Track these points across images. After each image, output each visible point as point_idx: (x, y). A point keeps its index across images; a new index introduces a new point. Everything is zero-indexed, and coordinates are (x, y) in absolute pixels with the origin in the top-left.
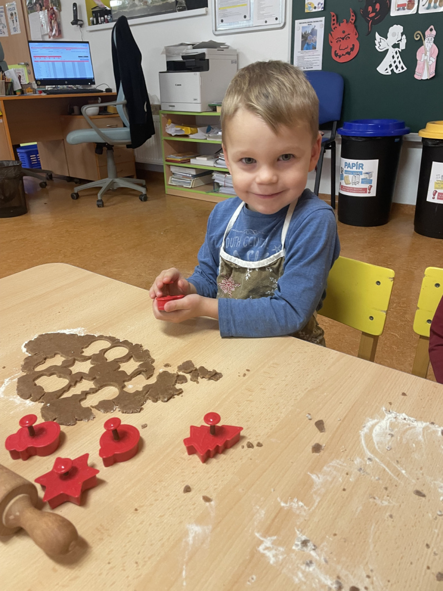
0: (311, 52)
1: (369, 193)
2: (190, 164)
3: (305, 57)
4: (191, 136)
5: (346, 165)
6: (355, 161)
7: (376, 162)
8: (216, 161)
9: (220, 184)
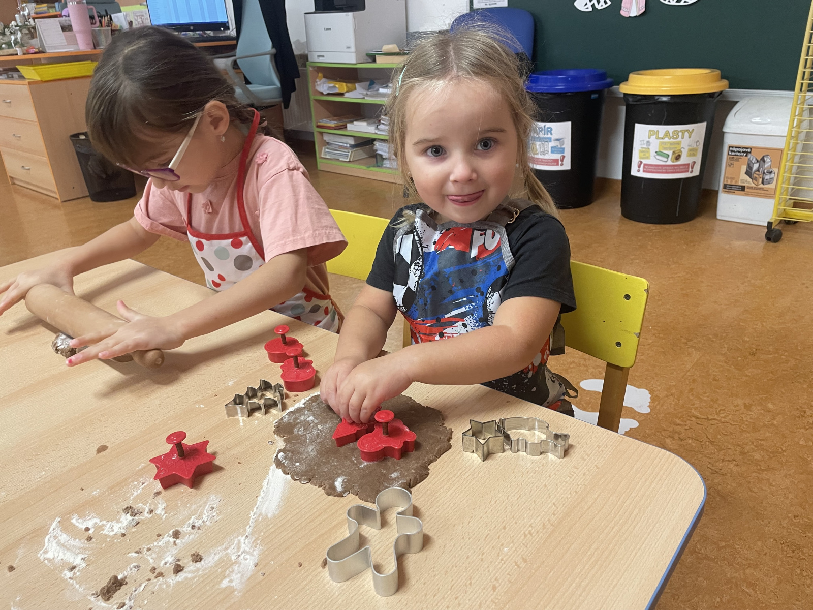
1: (562, 165)
2: (347, 130)
4: (347, 95)
6: (542, 124)
7: (568, 125)
8: (377, 126)
9: (384, 157)
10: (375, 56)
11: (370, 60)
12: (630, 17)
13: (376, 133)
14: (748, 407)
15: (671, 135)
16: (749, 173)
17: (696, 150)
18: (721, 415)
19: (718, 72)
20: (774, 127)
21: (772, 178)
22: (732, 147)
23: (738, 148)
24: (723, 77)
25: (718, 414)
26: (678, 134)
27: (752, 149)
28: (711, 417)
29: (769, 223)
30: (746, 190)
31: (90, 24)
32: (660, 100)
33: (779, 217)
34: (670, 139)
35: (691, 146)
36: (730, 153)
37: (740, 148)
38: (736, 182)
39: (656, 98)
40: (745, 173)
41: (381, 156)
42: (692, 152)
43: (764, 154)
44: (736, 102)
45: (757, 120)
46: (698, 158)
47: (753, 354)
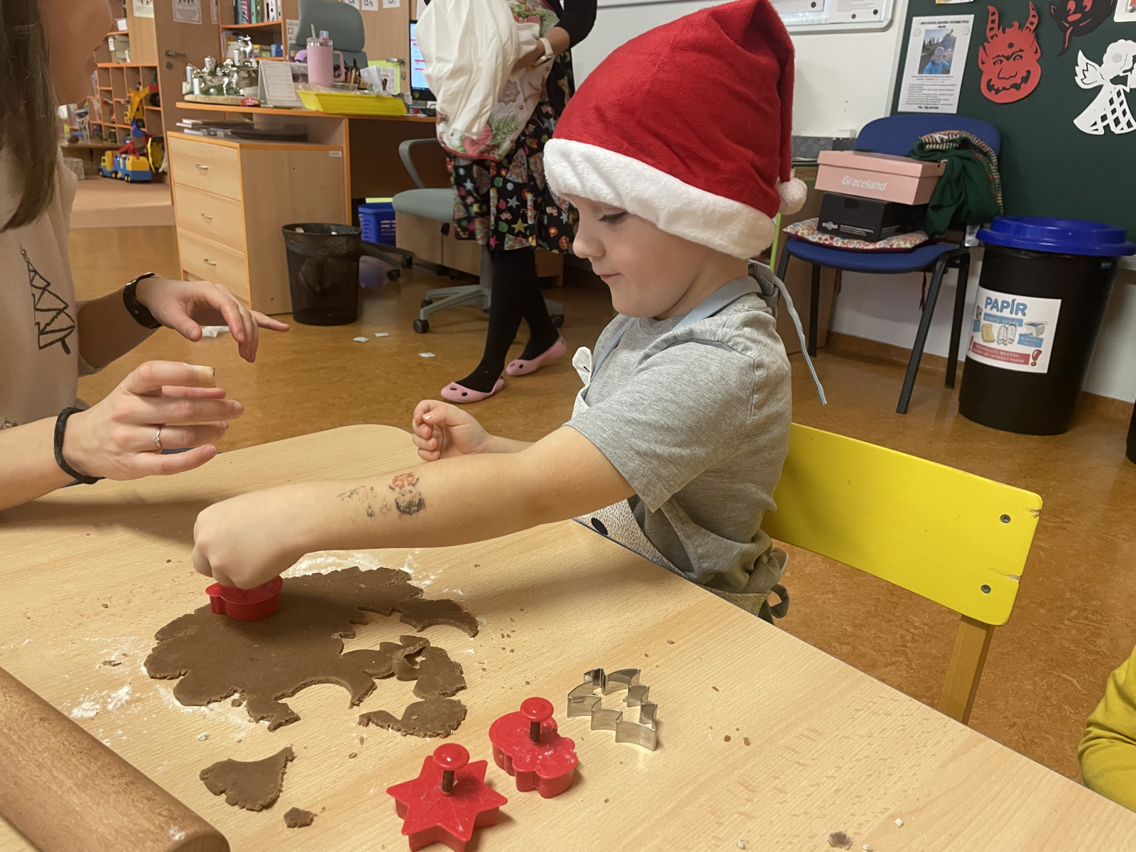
0: (938, 78)
1: (1034, 364)
3: (924, 87)
5: (987, 304)
6: (1009, 297)
7: (1055, 304)
31: (332, 76)
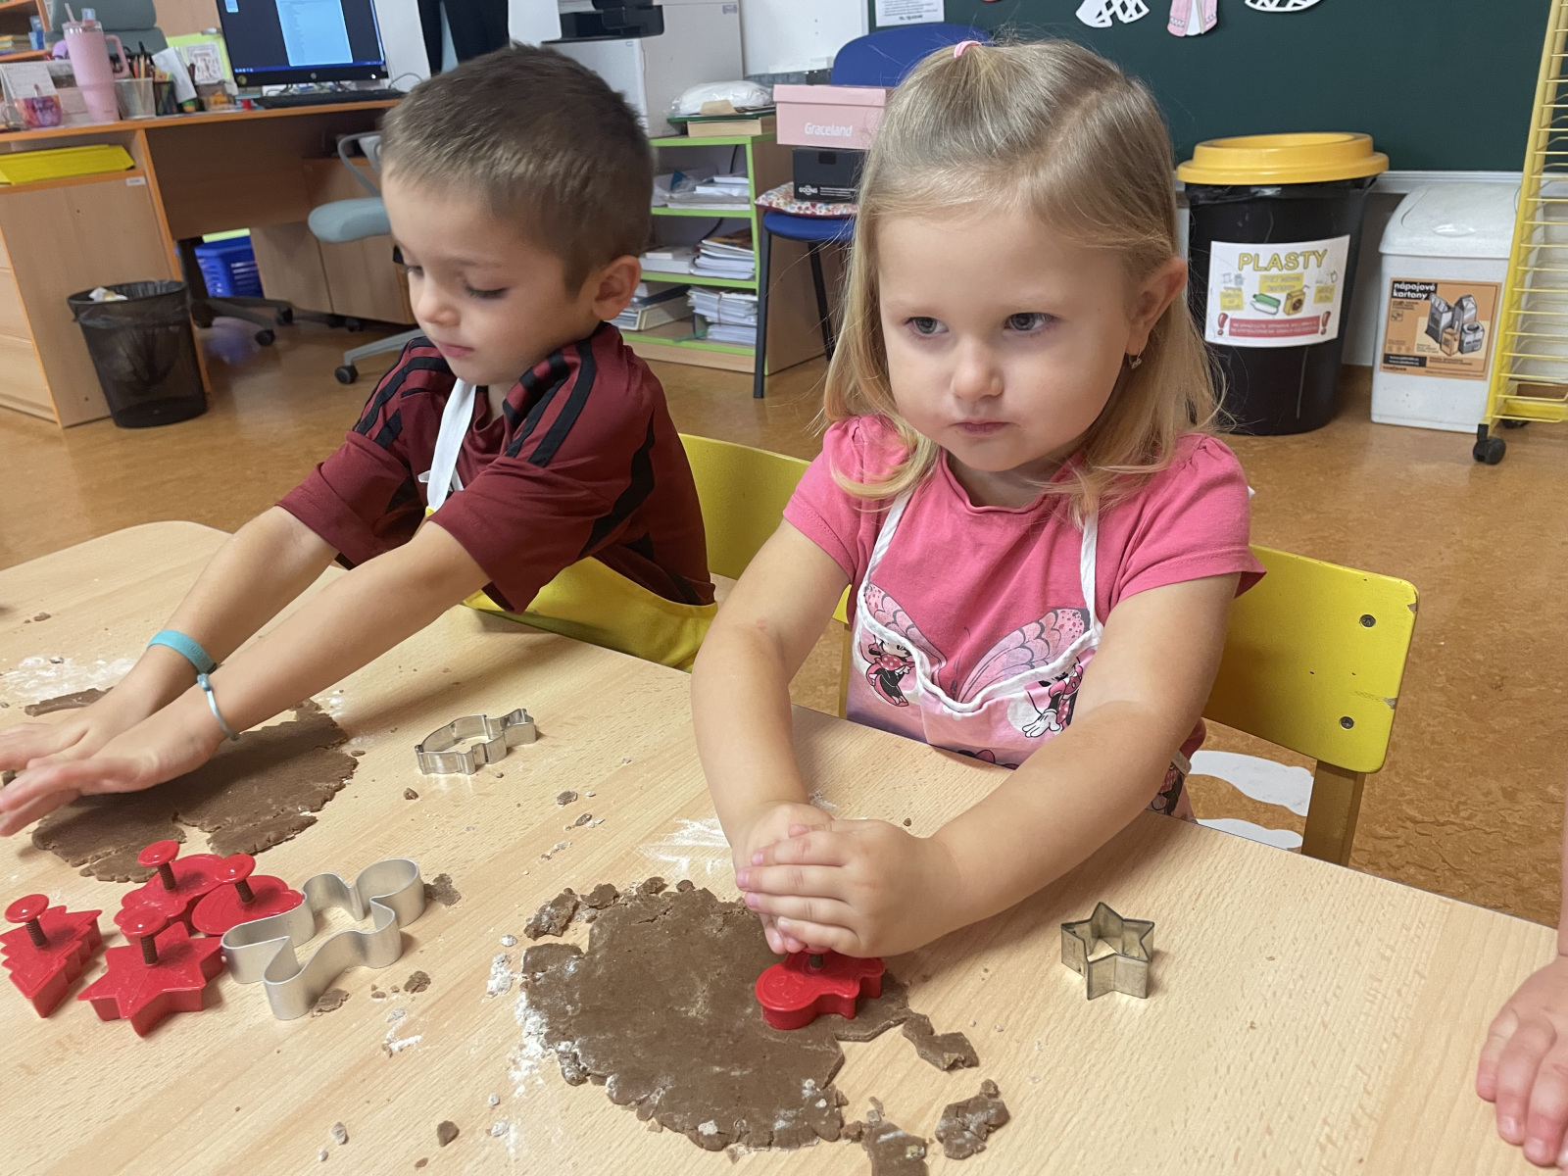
8: (694, 260)
9: (709, 320)
10: (686, 123)
11: (674, 132)
12: (1186, 36)
13: (691, 274)
14: (1510, 795)
15: (1284, 262)
16: (1433, 332)
17: (1331, 290)
18: (1462, 814)
19: (1367, 139)
20: (1480, 241)
21: (1479, 340)
22: (1400, 283)
23: (1411, 283)
24: (1377, 148)
25: (1456, 812)
26: (1296, 259)
27: (1439, 286)
28: (1442, 819)
29: (1480, 426)
30: (1428, 363)
31: (111, 71)
32: (1259, 195)
33: (1497, 414)
34: (1280, 270)
35: (1321, 282)
36: (1395, 294)
37: (1416, 283)
38: (1408, 349)
39: (1253, 190)
40: (1426, 332)
41: (702, 317)
42: (1323, 294)
43: (1461, 295)
44: (1403, 196)
45: (1448, 228)
46: (1335, 306)
47: (1498, 687)
